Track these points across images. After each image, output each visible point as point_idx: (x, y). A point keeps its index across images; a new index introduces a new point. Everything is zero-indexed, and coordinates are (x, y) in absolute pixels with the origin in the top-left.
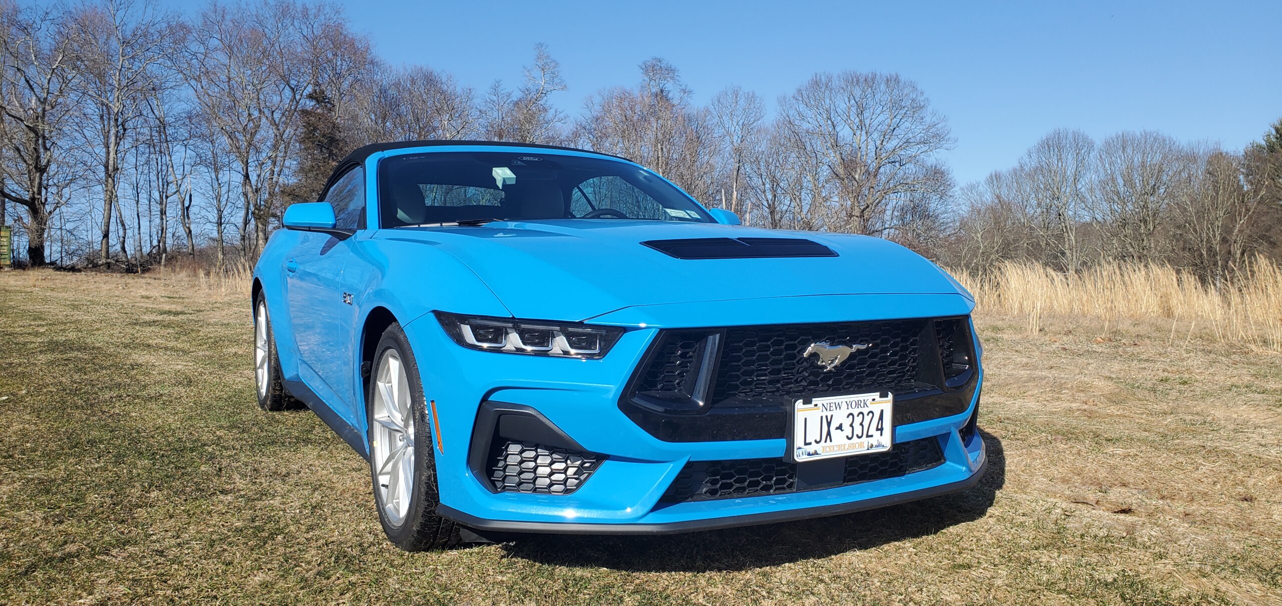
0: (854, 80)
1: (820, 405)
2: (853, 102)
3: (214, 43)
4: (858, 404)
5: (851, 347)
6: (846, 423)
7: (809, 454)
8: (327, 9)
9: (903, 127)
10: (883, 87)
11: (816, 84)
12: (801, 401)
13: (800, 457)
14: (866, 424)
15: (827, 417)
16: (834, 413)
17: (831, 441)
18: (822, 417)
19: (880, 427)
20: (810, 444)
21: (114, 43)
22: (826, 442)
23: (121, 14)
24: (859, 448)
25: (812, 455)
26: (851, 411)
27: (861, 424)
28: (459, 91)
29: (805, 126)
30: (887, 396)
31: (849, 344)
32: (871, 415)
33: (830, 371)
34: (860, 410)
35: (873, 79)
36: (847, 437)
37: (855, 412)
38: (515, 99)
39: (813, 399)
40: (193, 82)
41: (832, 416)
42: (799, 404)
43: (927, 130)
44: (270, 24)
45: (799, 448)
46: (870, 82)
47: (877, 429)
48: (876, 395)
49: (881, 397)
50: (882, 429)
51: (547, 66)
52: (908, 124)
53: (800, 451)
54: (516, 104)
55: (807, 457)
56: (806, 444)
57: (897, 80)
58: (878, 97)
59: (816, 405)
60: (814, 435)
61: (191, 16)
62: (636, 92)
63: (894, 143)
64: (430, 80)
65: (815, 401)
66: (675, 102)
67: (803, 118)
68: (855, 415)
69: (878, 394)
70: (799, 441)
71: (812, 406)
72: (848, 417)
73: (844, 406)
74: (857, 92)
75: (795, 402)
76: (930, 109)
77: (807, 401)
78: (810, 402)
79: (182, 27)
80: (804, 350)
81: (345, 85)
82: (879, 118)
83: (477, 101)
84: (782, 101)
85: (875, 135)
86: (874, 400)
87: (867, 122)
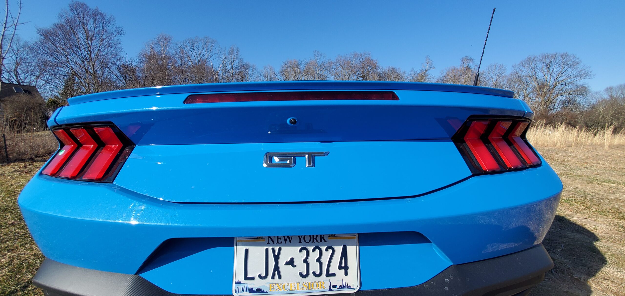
0: (545, 56)
2: (545, 64)
3: (339, 65)
8: (367, 54)
9: (567, 72)
10: (560, 58)
11: (529, 59)
21: (317, 68)
23: (318, 60)
28: (401, 72)
29: (523, 74)
35: (555, 55)
38: (418, 73)
40: (334, 76)
43: (580, 72)
44: (352, 59)
46: (554, 56)
51: (429, 62)
52: (570, 70)
54: (418, 74)
57: (566, 55)
58: (557, 62)
61: (334, 60)
62: (458, 68)
63: (563, 78)
64: (393, 70)
66: (473, 69)
67: (522, 71)
74: (547, 60)
76: (582, 64)
79: (332, 62)
81: (370, 73)
82: (556, 69)
83: (407, 75)
84: (514, 66)
85: (555, 75)
87: (551, 71)
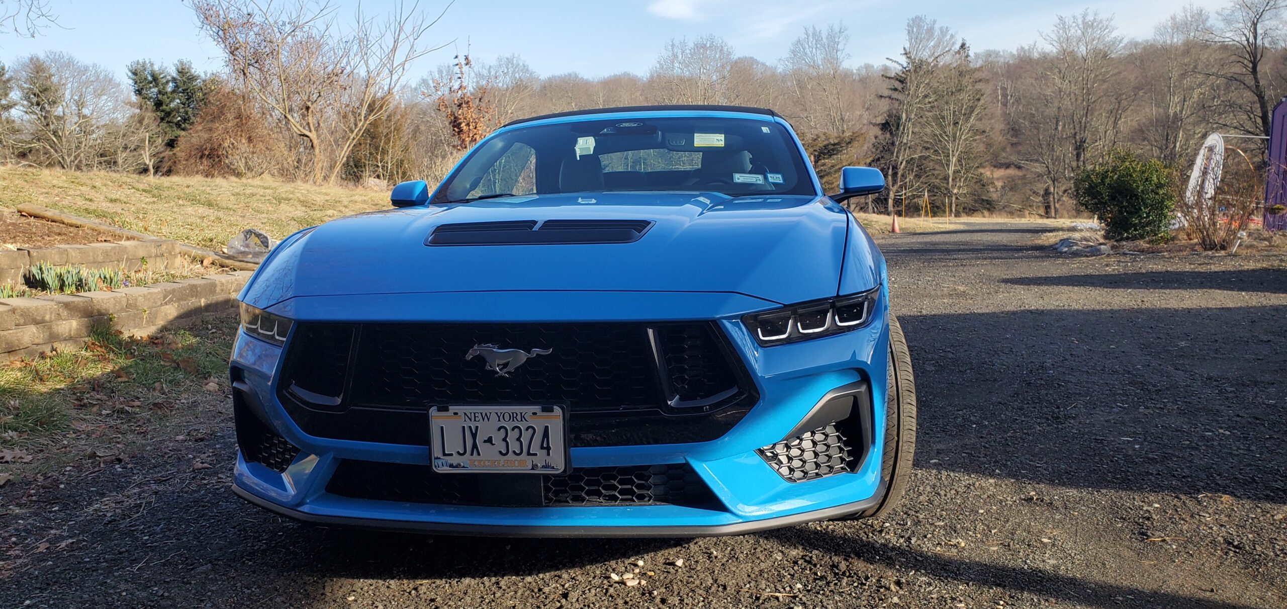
1: (461, 413)
4: (513, 417)
5: (529, 351)
6: (497, 438)
7: (451, 466)
12: (435, 408)
13: (441, 468)
14: (525, 440)
16: (480, 423)
18: (464, 427)
19: (545, 445)
20: (451, 455)
22: (472, 454)
24: (518, 466)
25: (456, 467)
26: (502, 424)
27: (518, 439)
30: (552, 411)
32: (530, 430)
34: (516, 424)
36: (500, 452)
37: (510, 425)
45: (438, 458)
47: (542, 448)
48: (537, 408)
49: (544, 410)
50: (548, 448)
53: (440, 462)
55: (448, 468)
56: (444, 454)
59: (456, 414)
60: (453, 444)
65: (453, 409)
68: (509, 429)
69: (540, 407)
70: (437, 451)
71: (450, 413)
72: (499, 429)
73: (494, 417)
75: (429, 408)
77: (443, 409)
78: (447, 410)
86: (535, 414)
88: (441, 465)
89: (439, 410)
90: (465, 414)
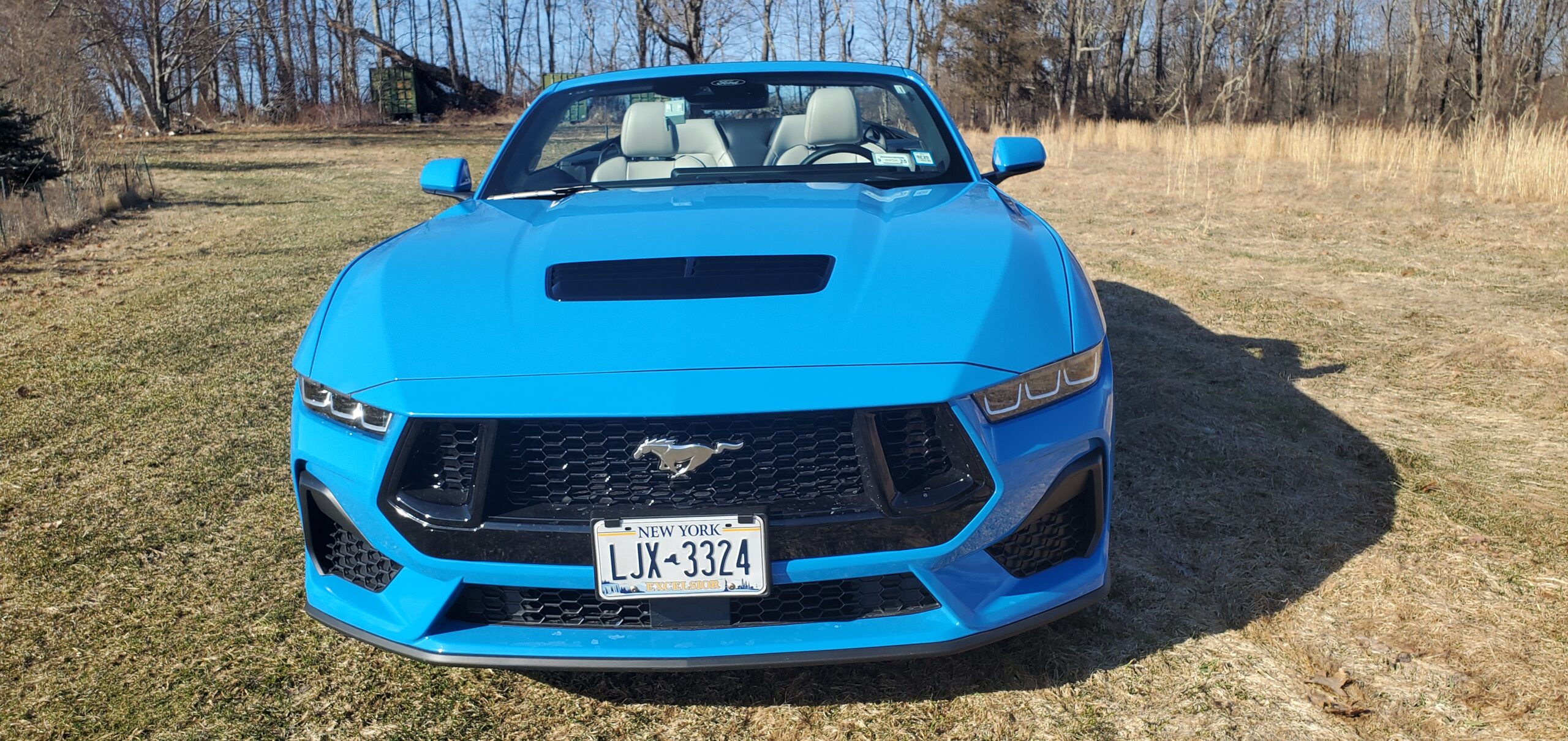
1: (635, 529)
4: (701, 530)
5: (714, 447)
6: (683, 555)
7: (623, 591)
12: (604, 522)
13: (608, 595)
14: (718, 557)
15: (648, 545)
16: (660, 539)
17: (659, 576)
18: (639, 546)
19: (743, 562)
20: (624, 578)
22: (650, 576)
24: (713, 587)
25: (629, 592)
26: (688, 538)
27: (709, 557)
30: (751, 521)
31: (710, 443)
32: (725, 546)
33: (680, 478)
34: (705, 538)
36: (686, 573)
37: (698, 540)
39: (625, 521)
41: (656, 545)
42: (600, 526)
45: (605, 583)
47: (739, 565)
48: (733, 519)
49: (741, 521)
50: (747, 566)
53: (608, 587)
55: (622, 594)
56: (615, 578)
59: (628, 529)
60: (628, 565)
68: (698, 546)
69: (736, 518)
70: (604, 572)
71: (622, 529)
72: (685, 546)
73: (677, 531)
75: (594, 522)
77: (614, 523)
78: (618, 525)
80: (635, 448)
86: (728, 525)
88: (609, 590)
89: (607, 525)
90: (640, 529)
